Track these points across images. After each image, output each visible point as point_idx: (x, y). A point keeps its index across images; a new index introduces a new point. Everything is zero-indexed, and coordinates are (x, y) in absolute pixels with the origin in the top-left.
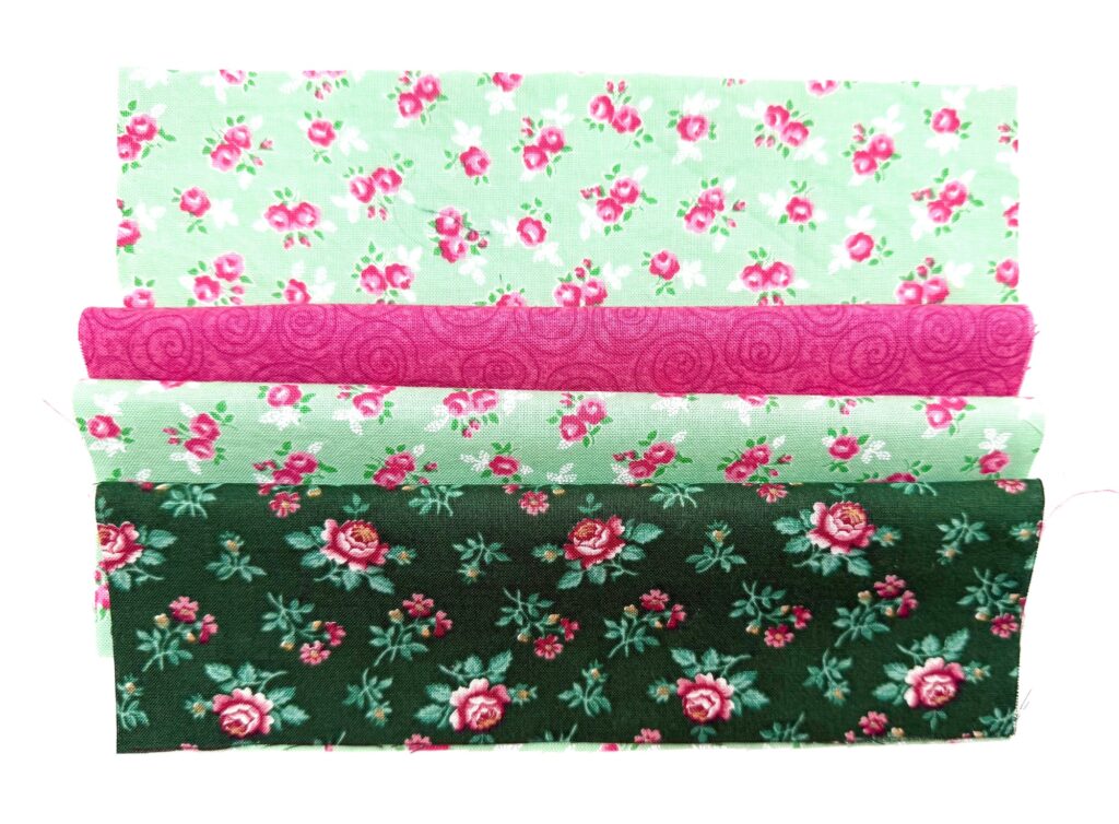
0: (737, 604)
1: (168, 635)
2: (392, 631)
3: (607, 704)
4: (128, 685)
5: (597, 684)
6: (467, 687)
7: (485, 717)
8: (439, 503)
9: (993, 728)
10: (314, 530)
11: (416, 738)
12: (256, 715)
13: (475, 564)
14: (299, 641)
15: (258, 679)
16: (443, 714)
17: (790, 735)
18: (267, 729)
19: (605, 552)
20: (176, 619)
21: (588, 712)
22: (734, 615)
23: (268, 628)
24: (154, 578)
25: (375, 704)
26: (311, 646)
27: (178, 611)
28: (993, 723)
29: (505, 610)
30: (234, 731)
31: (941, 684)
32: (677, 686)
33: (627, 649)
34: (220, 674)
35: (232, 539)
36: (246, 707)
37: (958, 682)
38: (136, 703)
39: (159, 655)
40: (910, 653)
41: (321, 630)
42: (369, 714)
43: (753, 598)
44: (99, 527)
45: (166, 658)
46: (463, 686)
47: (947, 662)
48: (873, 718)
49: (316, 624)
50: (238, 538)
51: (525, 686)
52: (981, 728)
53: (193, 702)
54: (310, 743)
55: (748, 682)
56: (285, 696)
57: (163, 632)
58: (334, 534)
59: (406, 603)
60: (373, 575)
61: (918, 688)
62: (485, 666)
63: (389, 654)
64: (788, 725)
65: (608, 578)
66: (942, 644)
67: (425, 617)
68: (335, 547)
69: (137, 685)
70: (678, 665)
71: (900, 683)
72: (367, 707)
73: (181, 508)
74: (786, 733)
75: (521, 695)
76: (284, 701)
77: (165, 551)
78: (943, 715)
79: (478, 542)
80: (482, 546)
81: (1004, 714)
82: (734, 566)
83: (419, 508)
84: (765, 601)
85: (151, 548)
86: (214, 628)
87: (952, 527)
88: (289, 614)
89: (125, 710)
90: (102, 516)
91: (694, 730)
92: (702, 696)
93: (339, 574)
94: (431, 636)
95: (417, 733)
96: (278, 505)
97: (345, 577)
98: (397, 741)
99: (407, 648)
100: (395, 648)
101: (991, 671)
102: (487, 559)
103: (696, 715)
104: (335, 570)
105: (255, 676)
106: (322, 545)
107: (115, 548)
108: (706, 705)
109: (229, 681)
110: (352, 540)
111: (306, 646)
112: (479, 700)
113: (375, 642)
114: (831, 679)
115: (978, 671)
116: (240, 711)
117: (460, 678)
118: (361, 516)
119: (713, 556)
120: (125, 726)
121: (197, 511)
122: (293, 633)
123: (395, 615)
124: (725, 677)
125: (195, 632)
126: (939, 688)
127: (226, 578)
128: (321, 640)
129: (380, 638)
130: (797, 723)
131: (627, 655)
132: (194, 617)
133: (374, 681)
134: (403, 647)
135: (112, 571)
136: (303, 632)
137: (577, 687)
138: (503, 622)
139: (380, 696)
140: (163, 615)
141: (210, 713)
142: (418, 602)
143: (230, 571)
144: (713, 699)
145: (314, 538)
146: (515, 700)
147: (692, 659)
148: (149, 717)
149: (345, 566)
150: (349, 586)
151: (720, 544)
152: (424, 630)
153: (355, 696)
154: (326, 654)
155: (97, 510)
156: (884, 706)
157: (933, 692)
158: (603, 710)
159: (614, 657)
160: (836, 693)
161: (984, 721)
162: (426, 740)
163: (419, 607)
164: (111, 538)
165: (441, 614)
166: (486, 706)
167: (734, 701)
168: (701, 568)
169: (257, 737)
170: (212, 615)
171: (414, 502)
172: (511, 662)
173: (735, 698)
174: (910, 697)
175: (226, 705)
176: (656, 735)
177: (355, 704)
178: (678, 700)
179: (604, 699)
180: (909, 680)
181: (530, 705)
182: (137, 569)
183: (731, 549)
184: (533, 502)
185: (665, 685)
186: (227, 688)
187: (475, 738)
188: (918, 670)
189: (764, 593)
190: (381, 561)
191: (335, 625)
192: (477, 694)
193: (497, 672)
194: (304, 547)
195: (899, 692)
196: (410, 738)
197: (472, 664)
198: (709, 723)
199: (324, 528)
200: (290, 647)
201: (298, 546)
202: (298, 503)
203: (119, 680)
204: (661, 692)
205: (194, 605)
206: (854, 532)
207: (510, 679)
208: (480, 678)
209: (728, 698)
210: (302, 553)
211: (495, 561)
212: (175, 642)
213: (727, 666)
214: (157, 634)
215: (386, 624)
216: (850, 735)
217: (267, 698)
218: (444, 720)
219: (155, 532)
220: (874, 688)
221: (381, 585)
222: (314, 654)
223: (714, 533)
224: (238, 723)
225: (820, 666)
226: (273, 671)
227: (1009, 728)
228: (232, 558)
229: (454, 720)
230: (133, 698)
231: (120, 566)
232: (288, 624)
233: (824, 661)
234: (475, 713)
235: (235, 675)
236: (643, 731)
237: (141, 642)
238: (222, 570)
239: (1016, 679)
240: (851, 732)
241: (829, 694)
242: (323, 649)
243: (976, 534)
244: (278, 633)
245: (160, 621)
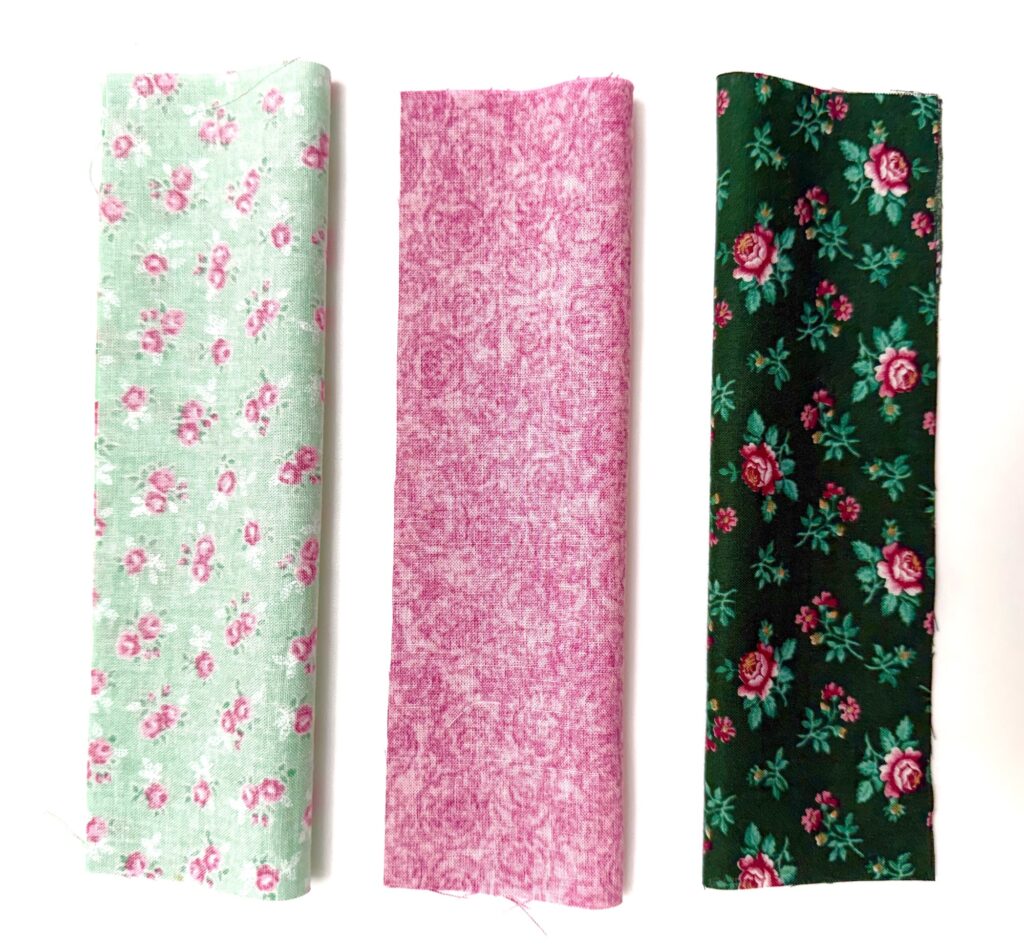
0: (814, 345)
1: (833, 834)
2: (831, 643)
3: (902, 458)
4: (875, 869)
5: (883, 467)
6: (885, 580)
7: (911, 565)
8: (725, 601)
9: (930, 116)
10: (746, 706)
11: (927, 624)
12: (905, 762)
13: (774, 571)
14: (839, 722)
15: (872, 759)
16: (907, 601)
17: (929, 299)
18: (917, 753)
19: (770, 459)
20: (820, 828)
21: (908, 475)
22: (823, 348)
23: (827, 749)
24: (786, 845)
25: (896, 659)
26: (843, 712)
27: (813, 825)
28: (925, 116)
29: (814, 546)
30: (917, 781)
31: (888, 164)
32: (886, 397)
33: (852, 441)
34: (867, 791)
35: (753, 775)
36: (897, 770)
37: (887, 149)
38: (891, 864)
39: (850, 842)
40: (860, 192)
41: (829, 702)
42: (905, 664)
43: (809, 331)
44: (742, 888)
45: (853, 836)
46: (884, 584)
47: (869, 159)
48: (917, 225)
49: (824, 707)
50: (752, 770)
51: (884, 529)
52: (929, 127)
53: (890, 814)
54: (929, 715)
55: (883, 334)
56: (887, 737)
57: (831, 839)
58: (750, 689)
59: (804, 629)
60: (781, 656)
61: (891, 185)
62: (865, 564)
63: (852, 646)
64: (921, 301)
65: (790, 457)
66: (853, 163)
67: (818, 615)
68: (759, 689)
69: (875, 862)
70: (867, 396)
71: (887, 200)
72: (899, 666)
73: (726, 817)
74: (928, 302)
75: (892, 533)
76: (892, 738)
77: (764, 834)
78: (916, 162)
79: (757, 568)
80: (761, 564)
81: (918, 106)
82: (785, 349)
83: (729, 618)
84: (812, 321)
85: (760, 846)
86: (827, 794)
87: (757, 157)
88: (815, 730)
89: (897, 873)
90: (732, 885)
91: (926, 383)
92: (895, 375)
93: (781, 685)
94: (837, 610)
95: (922, 624)
96: (725, 735)
97: (783, 680)
98: (928, 641)
99: (848, 630)
100: (847, 641)
101: (877, 121)
102: (771, 561)
103: (912, 381)
104: (778, 688)
105: (870, 762)
106: (758, 699)
107: (761, 877)
108: (903, 372)
109: (873, 784)
110: (755, 673)
111: (843, 716)
112: (897, 571)
113: (841, 658)
114: (881, 262)
115: (877, 131)
116: (900, 775)
117: (877, 586)
118: (735, 667)
119: (776, 366)
120: (911, 873)
121: (730, 804)
122: (832, 727)
123: (816, 640)
124: (878, 356)
125: (830, 811)
126: (892, 165)
127: (786, 784)
128: (838, 703)
129: (837, 654)
130: (920, 293)
131: (858, 441)
132: (817, 812)
133: (876, 660)
134: (846, 634)
135: (780, 881)
136: (831, 718)
137: (886, 485)
138: (826, 548)
139: (889, 656)
140: (817, 839)
141: (900, 801)
142: (804, 619)
143: (779, 779)
144: (897, 366)
145: (753, 706)
146: (896, 539)
147: (861, 384)
148: (903, 853)
149: (774, 680)
150: (790, 677)
151: (767, 360)
152: (832, 615)
153: (889, 676)
154: (850, 700)
155: (727, 888)
156: (907, 214)
157: (896, 171)
158: (906, 462)
159: (859, 452)
160: (893, 257)
161: (923, 124)
162: (929, 616)
163: (809, 619)
164: (751, 878)
165: (816, 601)
166: (901, 564)
167: (901, 347)
168: (786, 377)
169: (924, 761)
170: (815, 796)
171: (723, 621)
172: (863, 540)
173: (897, 346)
174: (899, 192)
175: (895, 788)
176: (928, 415)
177: (896, 676)
178: (898, 396)
179: (896, 461)
180: (884, 193)
181: (901, 526)
182: (779, 860)
183: (771, 350)
184: (726, 520)
185: (885, 408)
186: (879, 785)
187: (930, 574)
188: (875, 185)
189: (805, 322)
190: (770, 649)
191: (825, 690)
192: (891, 572)
193: (871, 554)
194: (760, 714)
195: (894, 202)
196: (926, 629)
197: (864, 576)
198: (919, 370)
199: (746, 697)
200: (844, 730)
201: (759, 719)
202: (723, 718)
203: (871, 877)
204: (891, 411)
205: (808, 811)
206: (760, 244)
207: (878, 543)
208: (877, 569)
209: (897, 352)
210: (765, 716)
211: (773, 554)
212: (839, 828)
213: (869, 354)
214: (832, 844)
215: (825, 648)
216: (931, 246)
217: (889, 752)
218: (913, 600)
219: (746, 841)
220: (890, 223)
221: (789, 650)
222: (850, 710)
223: (758, 365)
224: (910, 778)
225: (870, 272)
226: (865, 746)
227: (931, 101)
228: (769, 776)
229: (913, 592)
230: (887, 866)
231: (776, 873)
232: (825, 731)
233: (865, 268)
234: (908, 574)
235: (868, 778)
236: (925, 428)
237: (839, 858)
238: (780, 786)
239: (885, 96)
240: (929, 244)
241: (895, 264)
242: (846, 702)
243: (765, 134)
244: (832, 740)
245: (821, 841)
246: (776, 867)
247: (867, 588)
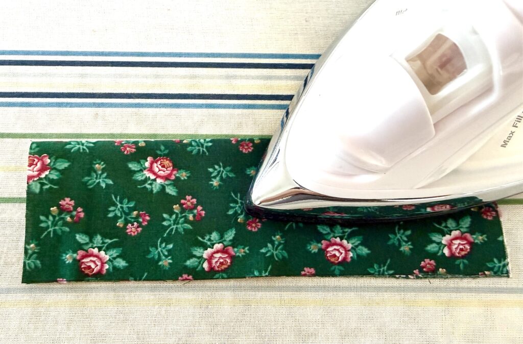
1: (57, 218)
2: (174, 216)
3: (286, 255)
4: (32, 245)
5: (280, 244)
6: (213, 248)
7: (222, 264)
8: (201, 149)
9: (496, 269)
10: (142, 161)
11: (185, 276)
12: (99, 264)
13: (218, 178)
14: (127, 222)
15: (103, 243)
16: (200, 263)
17: (384, 271)
18: (104, 272)
20: (62, 210)
21: (277, 259)
23: (111, 215)
24: (53, 186)
25: (164, 258)
26: (133, 225)
27: (63, 206)
28: (495, 266)
29: (231, 205)
30: (87, 272)
31: (462, 244)
32: (322, 244)
33: (294, 225)
34: (83, 239)
35: (99, 164)
36: (94, 259)
37: (471, 244)
38: (35, 255)
39: (51, 229)
40: (441, 227)
41: (138, 216)
42: (160, 263)
44: (29, 157)
45: (55, 231)
46: (210, 247)
47: (463, 233)
48: (427, 263)
49: (135, 213)
50: (102, 163)
51: (242, 247)
52: (489, 269)
53: (67, 254)
54: (128, 280)
55: (359, 242)
56: (116, 253)
57: (54, 217)
58: (152, 164)
59: (183, 201)
60: (168, 185)
61: (449, 246)
62: (222, 237)
63: (172, 230)
64: (382, 265)
66: (458, 224)
67: (191, 210)
68: (151, 170)
69: (37, 245)
70: (321, 233)
71: (439, 243)
72: (160, 259)
73: (76, 148)
74: (382, 269)
75: (240, 252)
76: (115, 255)
77: (62, 172)
78: (465, 261)
79: (220, 167)
80: (222, 169)
81: (500, 262)
83: (192, 152)
85: (55, 169)
86: (82, 215)
88: (122, 208)
89: (29, 259)
90: (33, 151)
91: (333, 268)
92: (335, 249)
93: (151, 184)
94: (194, 220)
95: (185, 274)
96: (125, 149)
97: (153, 186)
98: (175, 279)
99: (182, 227)
100: (175, 227)
101: (487, 237)
102: (224, 176)
103: (333, 260)
104: (149, 182)
105: (101, 242)
106: (145, 169)
107: (35, 169)
108: (337, 254)
109: (87, 244)
110: (160, 167)
111: (130, 225)
112: (218, 255)
113: (165, 223)
114: (402, 241)
115: (480, 238)
116: (91, 261)
117: (209, 243)
118: (165, 155)
120: (27, 268)
121: (84, 149)
122: (123, 219)
123: (176, 208)
124: (346, 239)
125: (72, 217)
126: (461, 247)
127: (91, 187)
128: (138, 222)
129: (168, 221)
130: (387, 264)
131: (294, 228)
132: (72, 208)
133: (164, 245)
134: (179, 226)
135: (31, 181)
136: (129, 218)
137: (269, 245)
138: (231, 212)
139: (166, 253)
140: (55, 208)
141: (75, 260)
142: (189, 201)
143: (95, 182)
144: (341, 251)
145: (141, 165)
146: (238, 254)
147: (328, 230)
148: (41, 264)
149: (155, 180)
150: (155, 191)
152: (191, 217)
153: (154, 253)
154: (140, 229)
155: (31, 148)
156: (433, 256)
157: (458, 249)
158: (284, 257)
159: (288, 229)
160: (406, 248)
161: (490, 265)
162: (190, 277)
163: (189, 204)
164: (35, 163)
165: (200, 208)
166: (222, 258)
167: (352, 252)
169: (99, 276)
170: (81, 208)
171: (189, 149)
172: (235, 234)
173: (353, 251)
174: (446, 251)
175: (84, 257)
176: (312, 271)
177: (153, 257)
178: (323, 251)
179: (284, 251)
180: (444, 242)
181: (245, 256)
182: (44, 181)
184: (246, 147)
185: (315, 244)
186: (86, 247)
187: (217, 276)
188: (448, 237)
190: (173, 177)
191: (145, 214)
192: (217, 252)
193: (228, 239)
194: (136, 169)
195: (440, 249)
196: (182, 277)
197: (215, 236)
198: (340, 263)
199: (147, 161)
200: (121, 226)
201: (133, 169)
202: (135, 148)
203: (27, 242)
204: (313, 248)
205: (72, 202)
207: (235, 243)
208: (219, 243)
209: (349, 251)
210: (135, 172)
211: (228, 177)
212: (60, 223)
213: (347, 234)
214: (51, 218)
215: (171, 213)
216: (416, 271)
217: (106, 254)
218: (200, 265)
219: (60, 160)
220: (427, 247)
221: (171, 191)
222: (133, 229)
224: (89, 267)
225: (395, 234)
226: (111, 239)
227: (505, 270)
228: (97, 175)
229: (206, 266)
230: (34, 253)
231: (36, 179)
232: (121, 214)
233: (397, 231)
234: (217, 262)
235: (91, 241)
236: (305, 269)
237: (42, 222)
238: (90, 182)
239: (503, 241)
240: (417, 270)
241: (402, 249)
242: (138, 227)
244: (116, 218)
245: (53, 211)
246: (41, 179)
247: (207, 238)
